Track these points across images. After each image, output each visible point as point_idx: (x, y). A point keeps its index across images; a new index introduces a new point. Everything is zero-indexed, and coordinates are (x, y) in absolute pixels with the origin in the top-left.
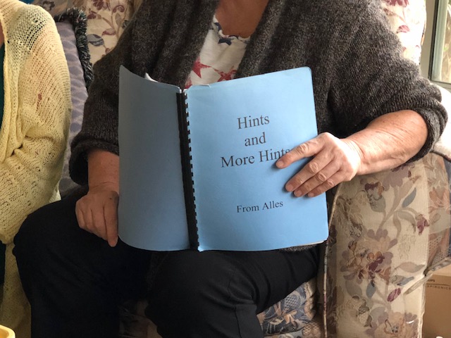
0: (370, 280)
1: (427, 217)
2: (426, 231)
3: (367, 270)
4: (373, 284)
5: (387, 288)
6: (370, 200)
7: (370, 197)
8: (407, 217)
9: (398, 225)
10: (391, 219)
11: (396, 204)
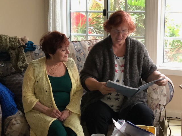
1: (166, 94)
2: (166, 96)
3: (155, 108)
4: (156, 111)
6: (155, 92)
8: (162, 94)
9: (161, 97)
10: (159, 96)
11: (160, 92)
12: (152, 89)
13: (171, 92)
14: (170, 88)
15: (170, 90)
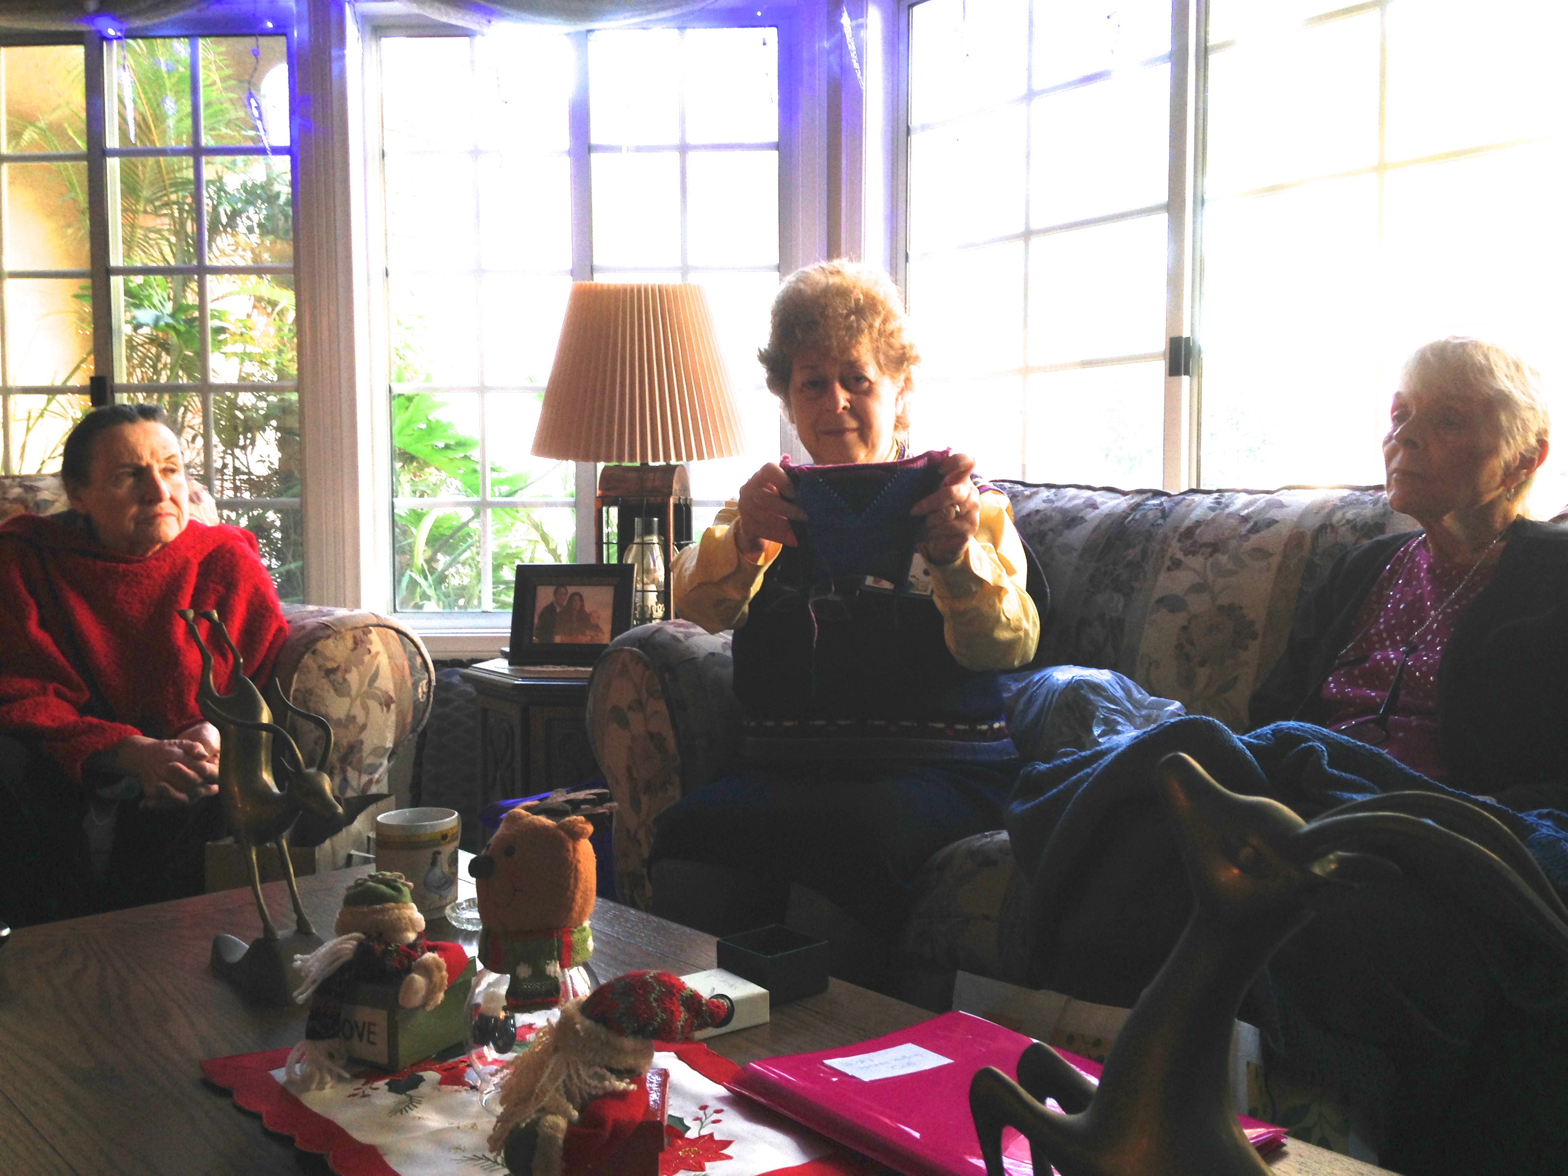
0: (342, 776)
1: (392, 693)
2: (393, 706)
3: (338, 765)
5: (359, 781)
6: (333, 685)
7: (333, 683)
8: (374, 697)
9: (366, 708)
10: (358, 702)
11: (361, 685)
12: (320, 667)
13: (415, 685)
14: (412, 667)
15: (412, 675)
